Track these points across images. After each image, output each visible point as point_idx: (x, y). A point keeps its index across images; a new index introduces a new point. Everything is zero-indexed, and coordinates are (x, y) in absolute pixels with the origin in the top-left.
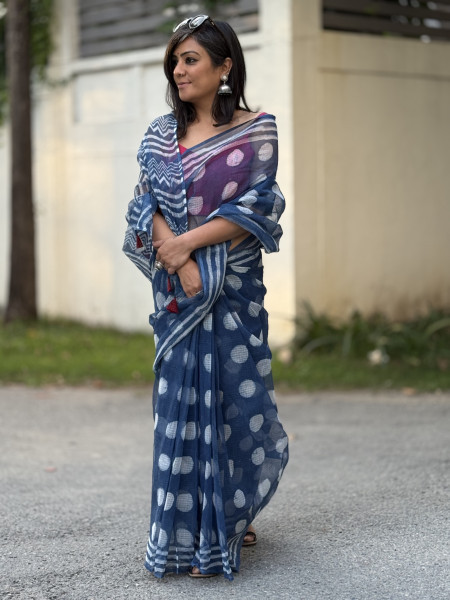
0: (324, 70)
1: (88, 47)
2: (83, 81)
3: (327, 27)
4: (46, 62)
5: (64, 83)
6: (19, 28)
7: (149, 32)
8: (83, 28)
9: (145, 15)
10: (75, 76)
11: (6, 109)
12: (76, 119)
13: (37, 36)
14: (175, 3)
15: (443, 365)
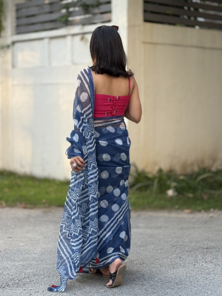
0: (144, 43)
1: (20, 28)
2: (18, 45)
3: (146, 20)
5: (8, 47)
7: (53, 21)
8: (18, 18)
9: (51, 12)
10: (13, 43)
12: (14, 66)
14: (67, 6)
15: (205, 197)
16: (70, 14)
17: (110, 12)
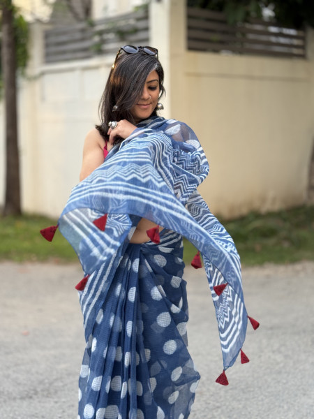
0: (188, 74)
1: (50, 57)
2: (47, 78)
3: (190, 48)
4: (25, 65)
5: (35, 78)
6: (9, 46)
7: (85, 50)
8: (47, 45)
9: (83, 39)
10: (43, 74)
11: (3, 92)
12: (43, 99)
13: (20, 51)
14: (101, 33)
15: (258, 247)
16: (103, 42)
17: (147, 29)
